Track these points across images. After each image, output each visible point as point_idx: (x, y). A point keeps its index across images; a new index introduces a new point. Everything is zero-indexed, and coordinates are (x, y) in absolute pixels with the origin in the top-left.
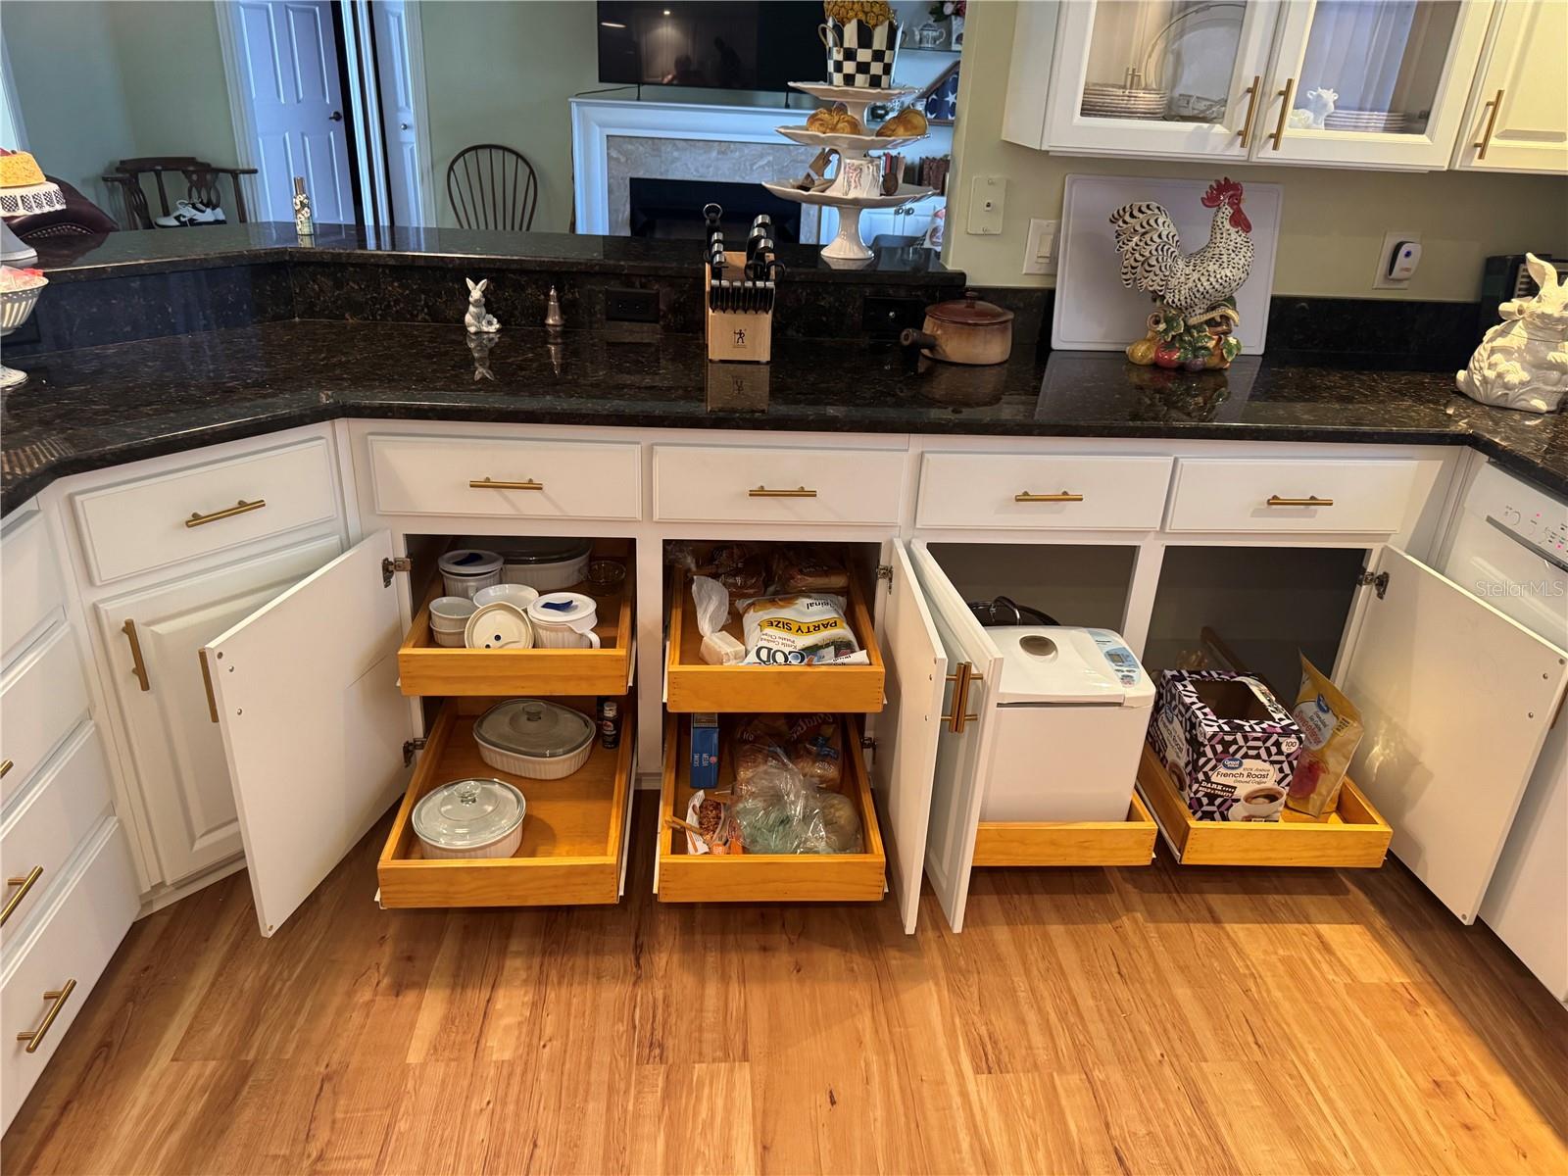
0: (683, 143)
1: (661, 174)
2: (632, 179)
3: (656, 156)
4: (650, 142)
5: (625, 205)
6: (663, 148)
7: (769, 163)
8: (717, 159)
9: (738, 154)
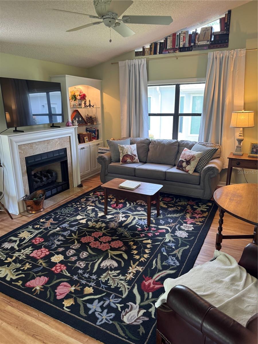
0: (38, 143)
1: (34, 154)
3: (32, 148)
5: (25, 166)
6: (33, 146)
7: (59, 144)
8: (47, 145)
9: (52, 143)
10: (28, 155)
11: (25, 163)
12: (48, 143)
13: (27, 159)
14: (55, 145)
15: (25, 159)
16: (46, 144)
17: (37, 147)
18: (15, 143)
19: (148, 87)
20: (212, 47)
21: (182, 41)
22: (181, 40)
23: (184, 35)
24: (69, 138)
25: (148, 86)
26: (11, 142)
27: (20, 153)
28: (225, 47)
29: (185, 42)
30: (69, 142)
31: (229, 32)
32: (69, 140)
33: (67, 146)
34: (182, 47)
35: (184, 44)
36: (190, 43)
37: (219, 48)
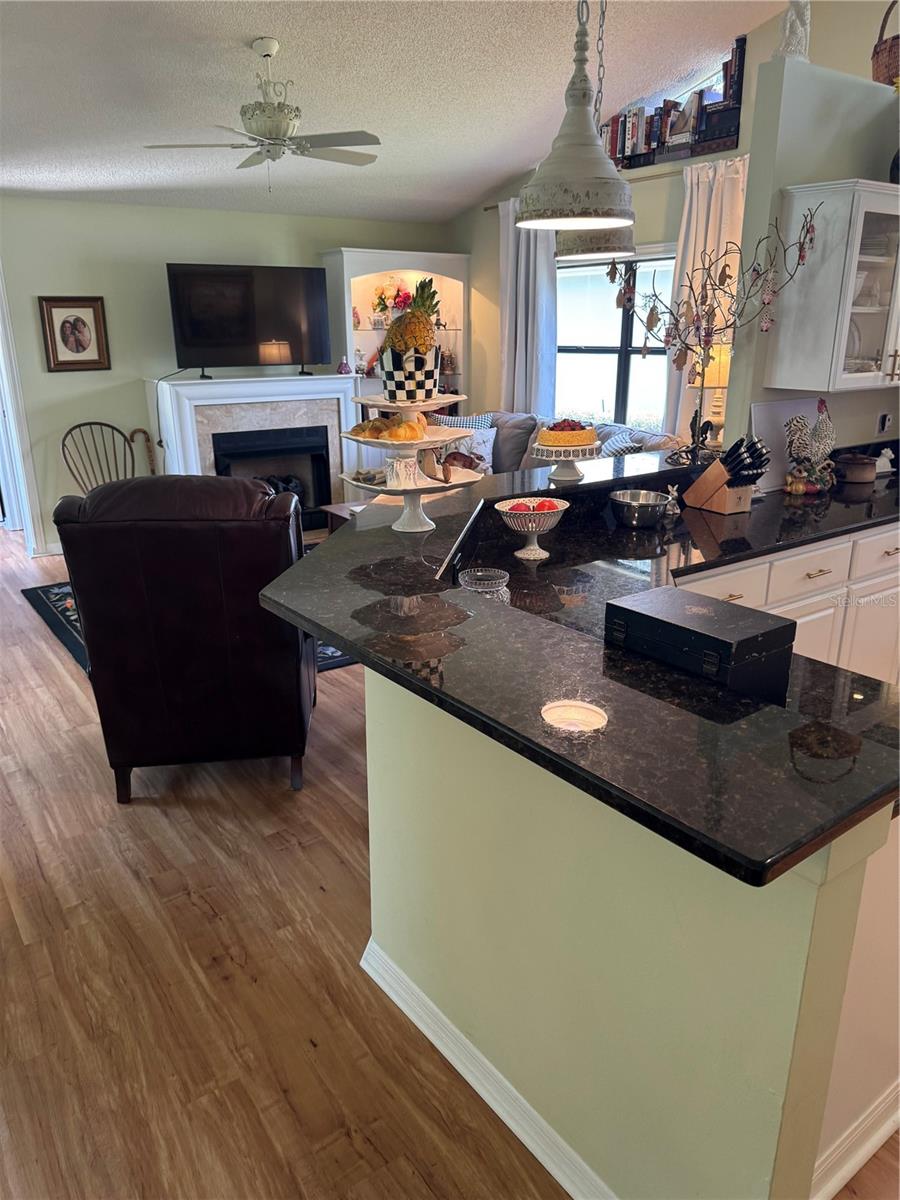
0: (247, 406)
1: (233, 428)
2: (214, 435)
3: (229, 416)
4: (224, 407)
5: (210, 454)
6: (233, 410)
7: (305, 413)
8: (271, 414)
9: (284, 409)
10: (220, 430)
11: (211, 445)
12: (275, 409)
13: (218, 439)
14: (294, 415)
15: (211, 437)
16: (268, 411)
17: (243, 414)
18: (187, 401)
19: (558, 271)
20: (699, 149)
21: (630, 137)
22: (627, 136)
23: (634, 119)
24: (335, 401)
25: (559, 268)
26: (178, 397)
27: (197, 422)
28: (729, 148)
29: (635, 139)
30: (336, 414)
31: (740, 104)
32: (336, 408)
33: (330, 422)
34: (629, 153)
35: (635, 146)
36: (648, 140)
37: (714, 151)
